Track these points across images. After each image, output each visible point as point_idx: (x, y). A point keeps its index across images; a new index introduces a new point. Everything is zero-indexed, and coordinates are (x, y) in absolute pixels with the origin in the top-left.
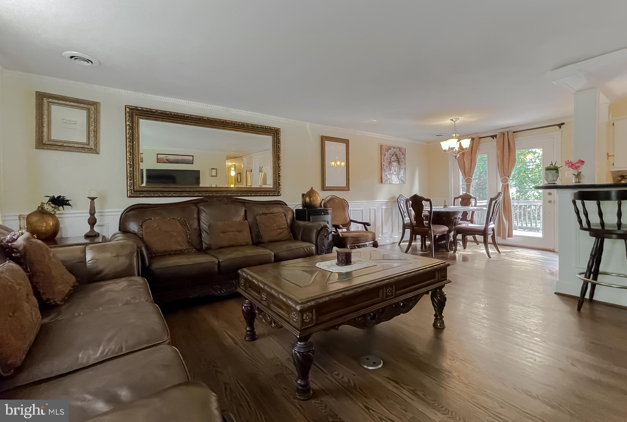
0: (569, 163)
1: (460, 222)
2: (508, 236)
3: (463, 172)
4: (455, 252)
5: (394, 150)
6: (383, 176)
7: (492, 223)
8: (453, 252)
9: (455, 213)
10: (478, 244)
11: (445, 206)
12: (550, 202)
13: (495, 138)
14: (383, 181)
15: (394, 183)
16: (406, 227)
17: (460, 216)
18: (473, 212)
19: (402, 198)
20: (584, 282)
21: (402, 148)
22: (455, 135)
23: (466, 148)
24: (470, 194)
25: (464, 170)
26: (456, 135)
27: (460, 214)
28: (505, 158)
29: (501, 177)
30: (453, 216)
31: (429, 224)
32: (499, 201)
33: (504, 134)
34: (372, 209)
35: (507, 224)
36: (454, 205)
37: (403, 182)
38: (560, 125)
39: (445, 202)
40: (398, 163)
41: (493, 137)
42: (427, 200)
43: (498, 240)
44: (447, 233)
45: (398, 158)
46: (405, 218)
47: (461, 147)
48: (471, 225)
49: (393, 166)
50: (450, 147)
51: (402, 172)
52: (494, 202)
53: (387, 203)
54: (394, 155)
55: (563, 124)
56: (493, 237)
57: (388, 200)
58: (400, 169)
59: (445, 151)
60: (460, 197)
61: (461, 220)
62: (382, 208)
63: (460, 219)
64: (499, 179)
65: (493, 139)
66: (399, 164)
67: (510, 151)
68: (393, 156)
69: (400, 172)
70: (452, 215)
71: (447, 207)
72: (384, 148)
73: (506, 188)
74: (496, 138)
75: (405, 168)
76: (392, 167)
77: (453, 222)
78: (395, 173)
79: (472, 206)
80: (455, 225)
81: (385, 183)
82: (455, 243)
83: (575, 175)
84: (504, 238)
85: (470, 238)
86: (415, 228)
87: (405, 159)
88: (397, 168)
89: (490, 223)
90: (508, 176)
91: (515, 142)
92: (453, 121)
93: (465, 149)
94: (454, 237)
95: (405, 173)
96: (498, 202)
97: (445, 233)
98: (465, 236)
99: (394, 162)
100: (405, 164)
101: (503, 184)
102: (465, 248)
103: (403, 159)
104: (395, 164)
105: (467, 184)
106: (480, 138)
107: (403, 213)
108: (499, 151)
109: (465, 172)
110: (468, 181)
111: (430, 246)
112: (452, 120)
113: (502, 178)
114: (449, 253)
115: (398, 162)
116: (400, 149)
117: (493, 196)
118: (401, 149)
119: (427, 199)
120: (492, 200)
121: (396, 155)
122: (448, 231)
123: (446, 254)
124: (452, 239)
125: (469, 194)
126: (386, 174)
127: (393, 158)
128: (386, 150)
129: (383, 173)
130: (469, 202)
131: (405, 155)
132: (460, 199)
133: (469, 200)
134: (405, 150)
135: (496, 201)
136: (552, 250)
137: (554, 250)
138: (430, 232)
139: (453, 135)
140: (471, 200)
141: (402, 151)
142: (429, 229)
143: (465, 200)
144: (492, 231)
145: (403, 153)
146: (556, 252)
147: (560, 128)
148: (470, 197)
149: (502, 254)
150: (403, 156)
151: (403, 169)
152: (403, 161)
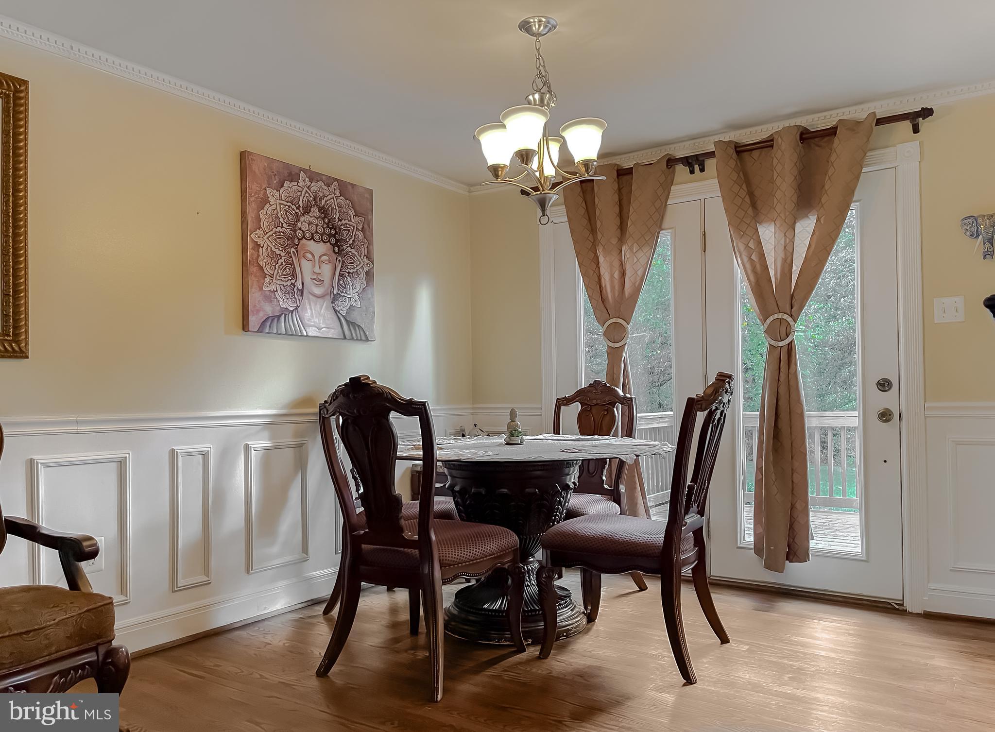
4: (547, 650)
5: (315, 187)
6: (254, 296)
9: (557, 467)
12: (885, 416)
13: (697, 167)
14: (254, 321)
15: (312, 332)
17: (573, 477)
21: (353, 185)
22: (537, 96)
23: (587, 164)
26: (541, 100)
34: (186, 454)
36: (557, 431)
37: (357, 332)
38: (917, 119)
40: (334, 246)
41: (691, 163)
42: (409, 408)
44: (514, 561)
45: (331, 225)
49: (309, 256)
52: (701, 417)
53: (273, 424)
54: (315, 212)
55: (927, 113)
56: (700, 574)
57: (282, 408)
58: (341, 275)
59: (495, 170)
60: (579, 396)
61: (574, 497)
62: (246, 446)
63: (573, 492)
65: (692, 172)
66: (339, 253)
68: (307, 211)
69: (343, 287)
72: (257, 167)
75: (369, 275)
76: (304, 263)
77: (543, 508)
78: (318, 291)
79: (616, 436)
80: (549, 522)
81: (261, 329)
82: (550, 605)
87: (368, 233)
88: (327, 269)
89: (686, 513)
92: (530, 32)
94: (545, 576)
96: (718, 416)
97: (505, 563)
99: (312, 238)
100: (369, 257)
103: (360, 235)
104: (319, 249)
105: (611, 344)
110: (613, 334)
112: (524, 25)
114: (524, 655)
115: (333, 241)
116: (344, 188)
117: (697, 391)
118: (350, 187)
120: (692, 406)
121: (324, 211)
124: (531, 587)
126: (273, 288)
127: (310, 223)
128: (269, 178)
129: (252, 281)
130: (607, 419)
131: (366, 217)
132: (577, 407)
133: (606, 410)
134: (367, 195)
135: (711, 414)
136: (897, 607)
137: (902, 605)
138: (426, 571)
139: (531, 97)
140: (615, 409)
141: (355, 198)
142: (420, 553)
143: (594, 410)
144: (695, 546)
145: (357, 208)
146: (912, 613)
147: (916, 130)
148: (615, 400)
149: (732, 645)
150: (357, 219)
151: (361, 276)
152: (359, 244)
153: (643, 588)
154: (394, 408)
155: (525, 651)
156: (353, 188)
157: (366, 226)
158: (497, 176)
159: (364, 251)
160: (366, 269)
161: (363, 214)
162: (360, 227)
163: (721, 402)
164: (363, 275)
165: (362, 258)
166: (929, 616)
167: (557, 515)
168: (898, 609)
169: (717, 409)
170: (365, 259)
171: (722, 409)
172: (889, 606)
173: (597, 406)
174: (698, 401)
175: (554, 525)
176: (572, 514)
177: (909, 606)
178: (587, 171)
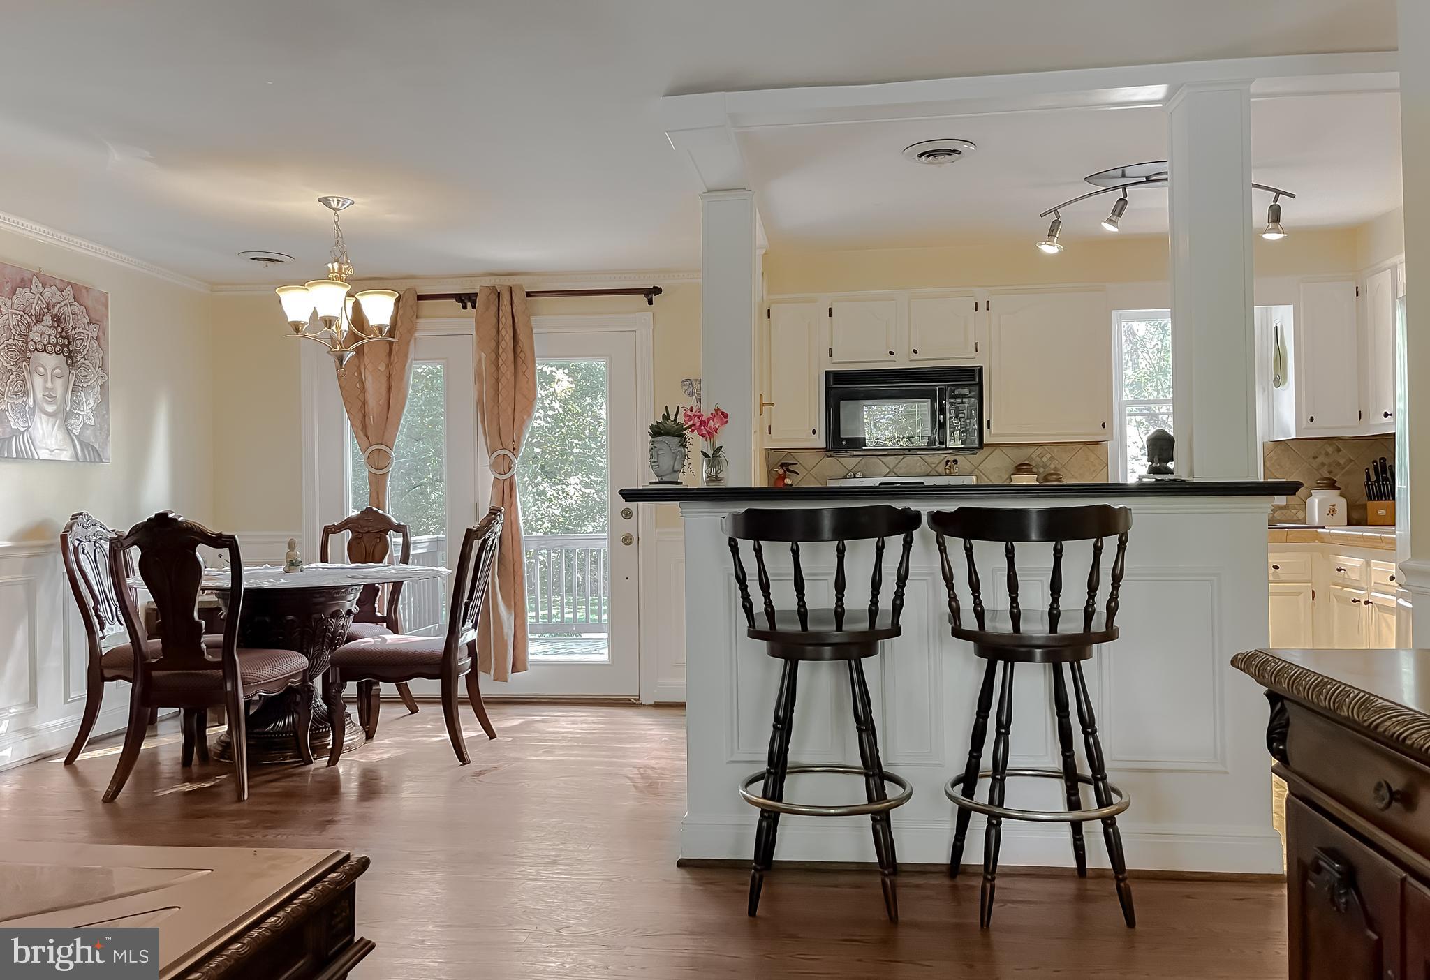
0: (695, 416)
1: (354, 627)
2: (514, 669)
3: (358, 423)
4: (333, 761)
5: (47, 293)
7: (469, 624)
8: (324, 760)
9: (334, 593)
10: (414, 711)
11: (293, 564)
12: (627, 540)
13: (469, 305)
15: (43, 454)
16: (107, 673)
17: (351, 603)
18: (397, 587)
19: (90, 532)
20: (762, 814)
21: (88, 289)
22: (336, 265)
23: (380, 329)
24: (386, 514)
25: (364, 415)
26: (340, 269)
27: (351, 597)
28: (503, 381)
29: (492, 452)
30: (324, 606)
31: (226, 647)
32: (494, 540)
33: (499, 293)
35: (510, 625)
36: (325, 560)
37: (90, 453)
38: (651, 293)
39: (292, 546)
40: (66, 358)
41: (466, 299)
42: (218, 541)
43: (487, 686)
44: (304, 681)
45: (64, 336)
46: (102, 629)
47: (358, 319)
48: (391, 640)
49: (40, 370)
50: (320, 314)
51: (88, 403)
52: (477, 544)
53: (5, 559)
54: (47, 320)
55: (657, 290)
56: (472, 680)
57: (11, 540)
58: (74, 390)
59: (296, 326)
60: (348, 524)
61: (353, 622)
63: (352, 617)
64: (486, 460)
65: (465, 307)
66: (71, 366)
67: (519, 361)
68: (39, 319)
69: (75, 403)
70: (321, 603)
71: (298, 569)
73: (506, 490)
74: (474, 307)
76: (36, 377)
77: (327, 630)
78: (49, 409)
79: (390, 563)
80: (333, 643)
82: (335, 720)
83: (705, 455)
84: (500, 677)
85: (387, 689)
86: (155, 673)
87: (102, 342)
88: (59, 384)
89: (463, 625)
90: (514, 449)
91: (534, 331)
92: (329, 206)
93: (377, 332)
94: (330, 694)
95: (101, 409)
96: (490, 543)
97: (295, 683)
98: (369, 685)
99: (45, 350)
100: (103, 368)
101: (498, 476)
102: (369, 737)
103: (95, 344)
104: (51, 361)
105: (374, 472)
106: (421, 297)
107: (92, 604)
108: (483, 355)
109: (364, 427)
110: (377, 461)
111: (226, 747)
112: (324, 201)
113: (495, 454)
114: (312, 767)
115: (66, 353)
117: (473, 524)
118: (83, 292)
119: (220, 536)
120: (470, 535)
121: (57, 320)
122: (305, 671)
123: (300, 774)
124: (319, 702)
125: (381, 512)
127: (43, 334)
130: (379, 548)
131: (101, 324)
132: (348, 535)
133: (379, 538)
134: (103, 299)
135: (485, 541)
136: (635, 702)
137: (638, 699)
138: (229, 688)
139: (330, 265)
140: (388, 536)
141: (89, 303)
142: (224, 673)
143: (366, 537)
144: (469, 656)
145: (92, 315)
146: (645, 705)
147: (650, 302)
148: (386, 526)
149: (499, 738)
150: (91, 326)
151: (95, 390)
152: (94, 355)
153: (414, 710)
154: (200, 540)
155: (311, 763)
156: (87, 291)
157: (101, 334)
158: (297, 331)
159: (99, 364)
160: (100, 382)
161: (97, 321)
162: (95, 336)
163: (492, 532)
164: (97, 389)
165: (97, 369)
166: (657, 705)
167: (339, 639)
168: (635, 704)
169: (490, 537)
170: (100, 371)
171: (493, 538)
172: (630, 702)
173: (368, 535)
174: (476, 531)
175: (336, 648)
176: (351, 638)
177: (643, 701)
178: (381, 334)
